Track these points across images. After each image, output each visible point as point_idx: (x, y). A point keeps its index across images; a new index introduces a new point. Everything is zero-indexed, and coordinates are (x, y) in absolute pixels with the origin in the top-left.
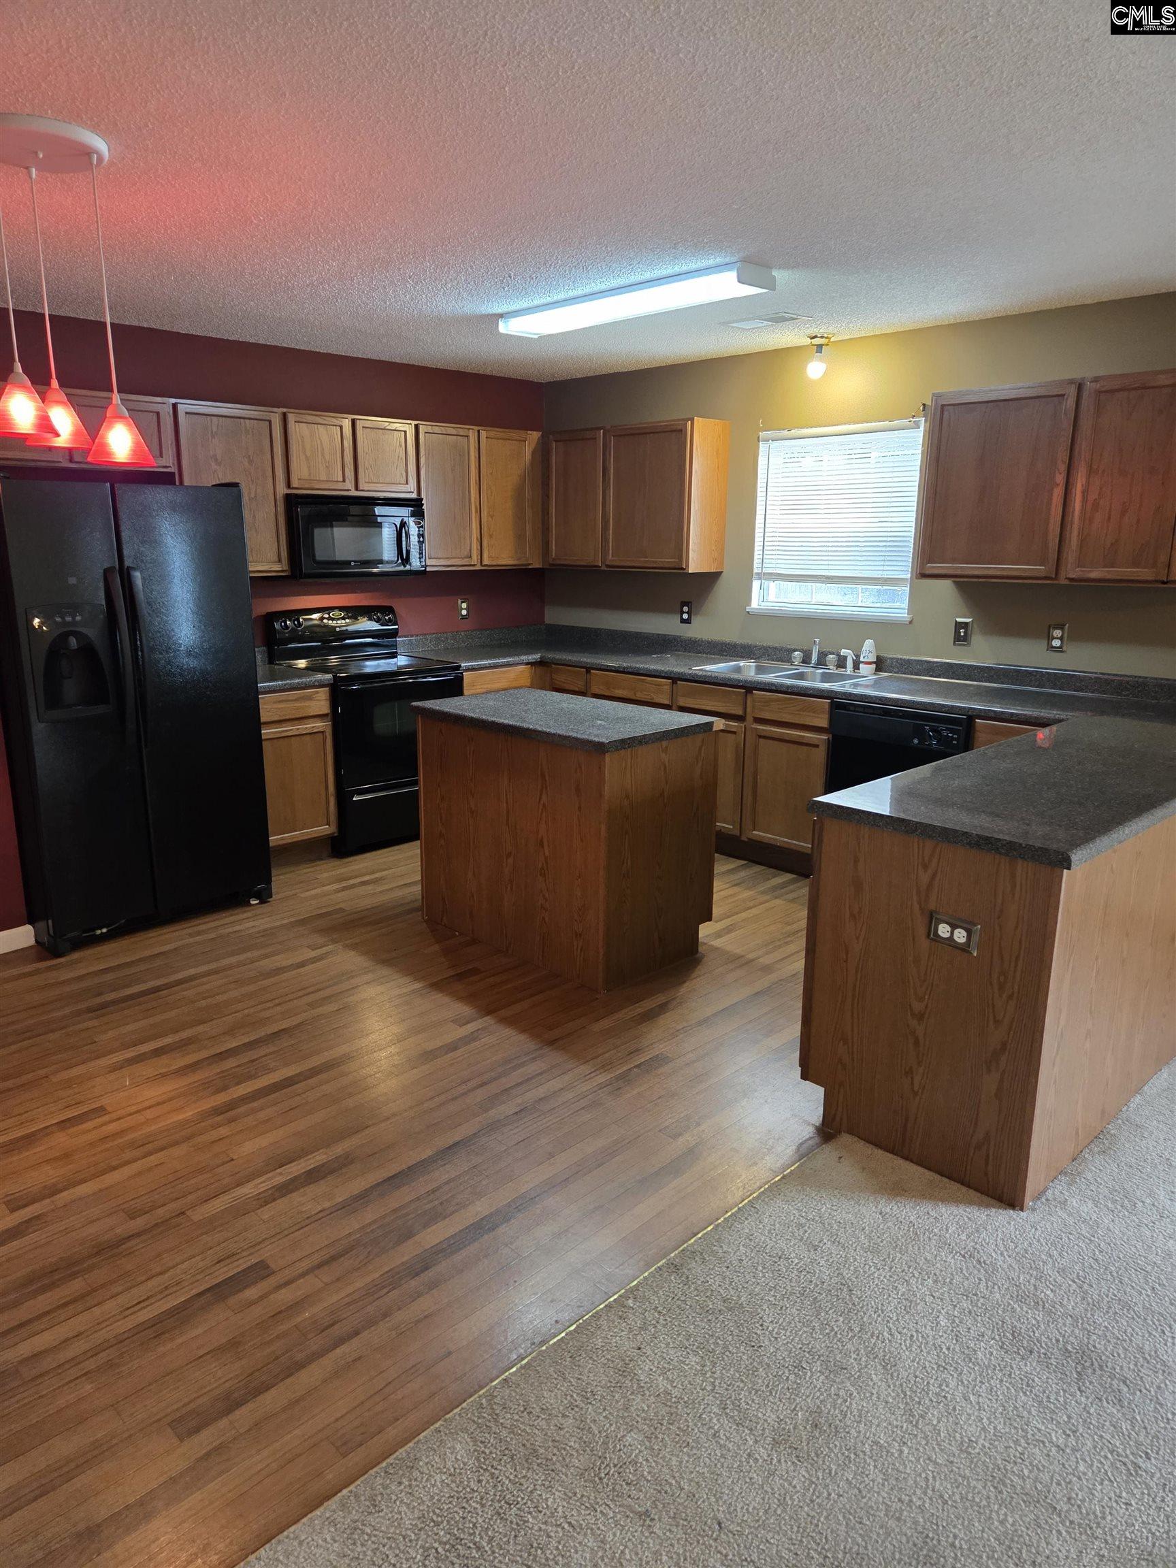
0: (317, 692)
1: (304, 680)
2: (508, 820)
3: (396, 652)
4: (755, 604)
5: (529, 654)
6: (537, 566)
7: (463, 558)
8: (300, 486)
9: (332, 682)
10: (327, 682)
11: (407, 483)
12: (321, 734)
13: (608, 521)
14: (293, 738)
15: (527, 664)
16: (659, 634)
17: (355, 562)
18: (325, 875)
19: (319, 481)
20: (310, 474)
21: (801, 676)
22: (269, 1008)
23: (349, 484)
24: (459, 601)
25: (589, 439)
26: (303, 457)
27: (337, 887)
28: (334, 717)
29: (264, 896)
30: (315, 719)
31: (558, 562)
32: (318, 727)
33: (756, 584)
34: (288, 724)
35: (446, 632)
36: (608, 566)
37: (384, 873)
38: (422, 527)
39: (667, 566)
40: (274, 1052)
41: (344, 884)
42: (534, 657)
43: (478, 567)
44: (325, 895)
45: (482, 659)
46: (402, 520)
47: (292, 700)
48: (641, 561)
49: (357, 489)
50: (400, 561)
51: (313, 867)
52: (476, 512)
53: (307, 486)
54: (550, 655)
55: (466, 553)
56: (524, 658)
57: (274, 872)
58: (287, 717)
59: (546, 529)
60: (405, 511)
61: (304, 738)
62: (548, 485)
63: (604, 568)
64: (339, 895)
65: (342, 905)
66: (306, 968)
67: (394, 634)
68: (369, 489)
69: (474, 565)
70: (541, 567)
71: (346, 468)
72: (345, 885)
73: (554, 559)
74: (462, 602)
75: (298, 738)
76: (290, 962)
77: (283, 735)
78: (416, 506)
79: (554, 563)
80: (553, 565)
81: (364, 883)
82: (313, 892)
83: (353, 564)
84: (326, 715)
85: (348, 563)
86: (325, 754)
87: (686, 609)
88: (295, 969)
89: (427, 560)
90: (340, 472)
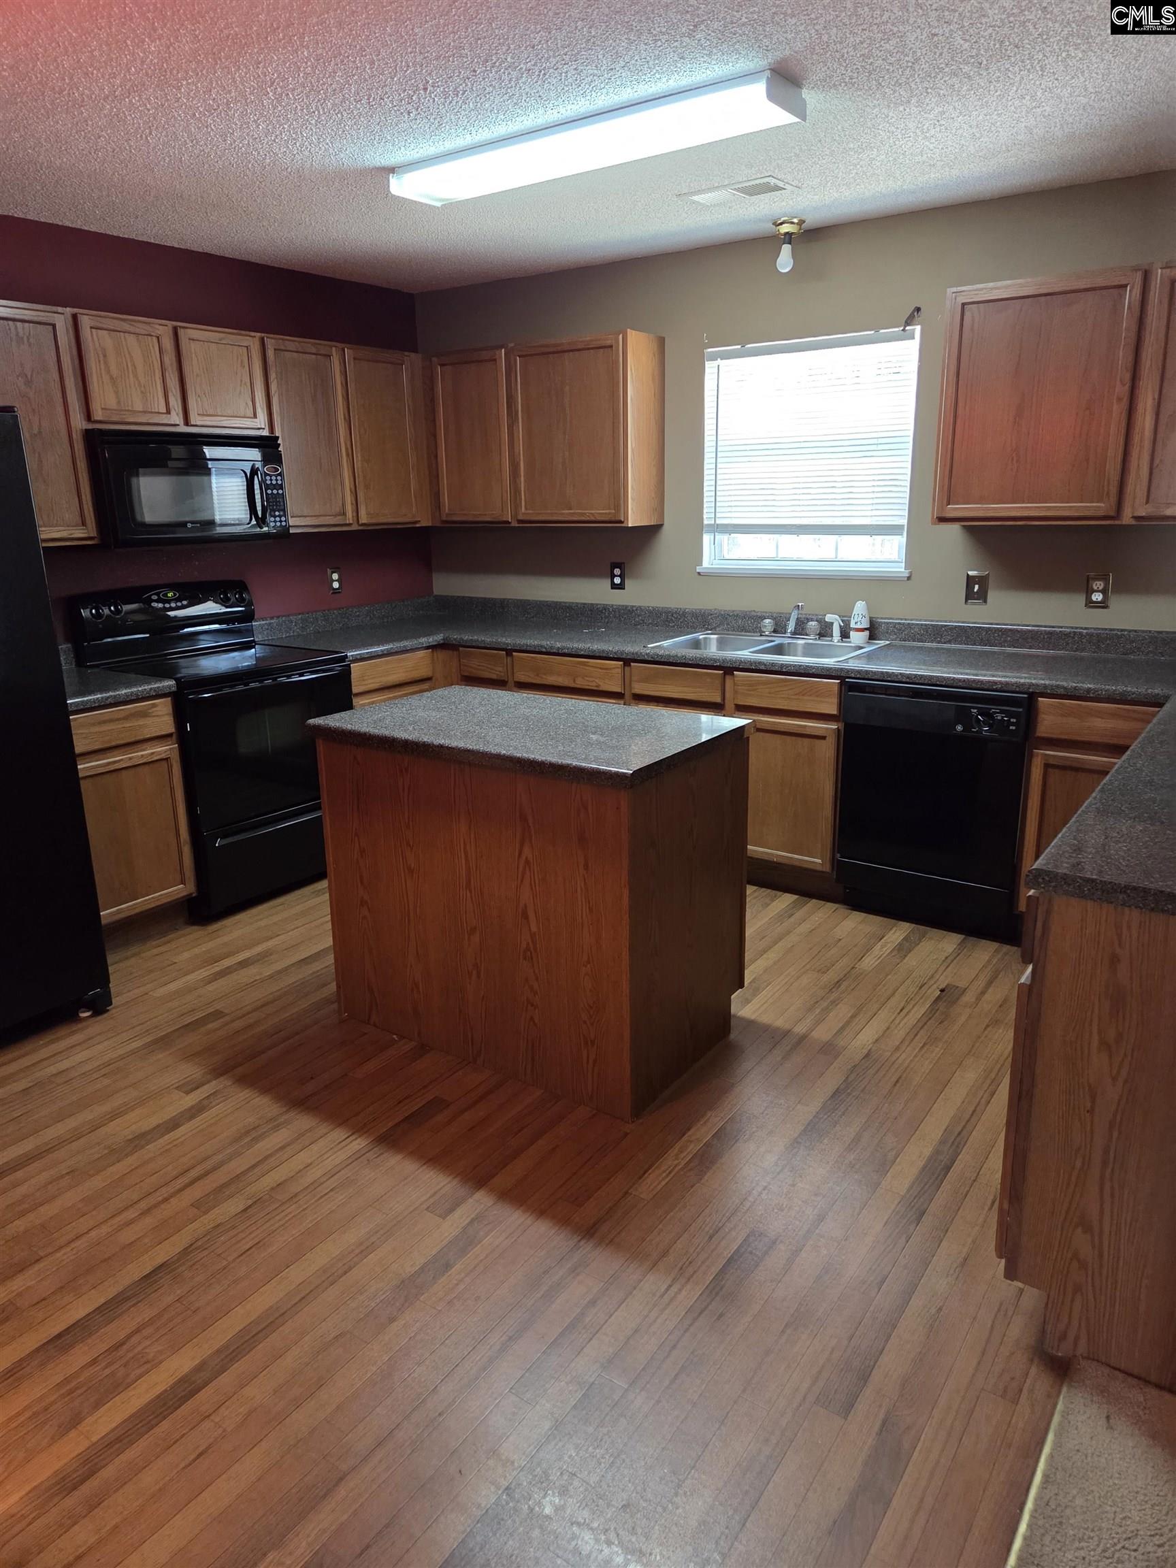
0: (154, 706)
1: (134, 689)
2: (469, 882)
3: (253, 641)
4: (709, 561)
5: (429, 635)
6: (424, 524)
7: (335, 516)
8: (106, 419)
9: (174, 689)
10: (167, 691)
11: (255, 416)
12: (164, 764)
13: (518, 464)
14: (124, 772)
15: (427, 648)
16: (585, 604)
17: (192, 522)
18: (186, 955)
19: (134, 412)
20: (119, 403)
21: (779, 650)
22: (132, 1222)
23: (176, 418)
24: (329, 571)
25: (486, 361)
26: (106, 378)
27: (205, 974)
28: (181, 736)
29: (100, 1006)
30: (154, 743)
31: (455, 518)
32: (159, 753)
33: (707, 538)
34: (116, 752)
35: (316, 611)
36: (520, 521)
37: (270, 944)
38: (280, 474)
39: (599, 518)
40: (151, 1321)
41: (217, 967)
42: (436, 638)
43: (355, 527)
44: (189, 990)
45: (372, 645)
46: (253, 466)
47: (118, 720)
48: (565, 514)
49: (187, 423)
50: (254, 522)
51: (165, 943)
52: (348, 455)
53: (115, 419)
54: (455, 636)
55: (338, 510)
56: (424, 641)
57: (110, 958)
58: (114, 744)
59: (434, 477)
60: (254, 454)
61: (140, 769)
62: (434, 421)
63: (515, 524)
64: (211, 987)
65: (218, 1006)
66: (182, 1130)
67: (248, 617)
68: (202, 423)
69: (350, 525)
70: (430, 525)
71: (170, 394)
72: (218, 969)
73: (447, 515)
74: (333, 572)
75: (131, 772)
76: (154, 1121)
77: (112, 767)
78: (268, 445)
79: (450, 519)
80: (447, 522)
81: (244, 964)
82: (173, 987)
83: (189, 525)
84: (170, 735)
85: (184, 524)
86: (172, 789)
87: (617, 571)
88: (163, 1135)
89: (290, 519)
90: (162, 400)
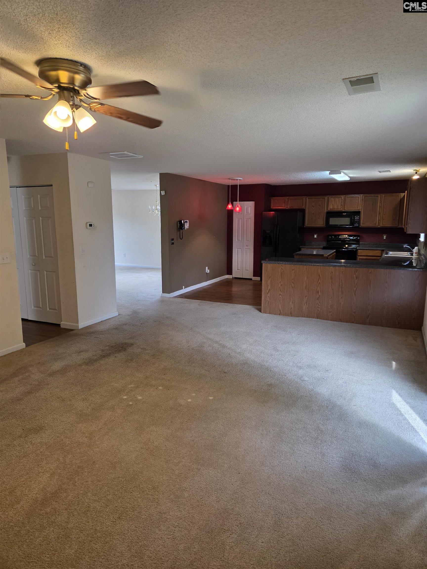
6: (401, 227)
11: (358, 208)
20: (333, 208)
26: (332, 204)
49: (344, 210)
52: (379, 214)
53: (331, 210)
55: (374, 223)
68: (347, 210)
69: (377, 226)
71: (342, 206)
74: (384, 235)
83: (338, 225)
89: (362, 225)
90: (340, 207)
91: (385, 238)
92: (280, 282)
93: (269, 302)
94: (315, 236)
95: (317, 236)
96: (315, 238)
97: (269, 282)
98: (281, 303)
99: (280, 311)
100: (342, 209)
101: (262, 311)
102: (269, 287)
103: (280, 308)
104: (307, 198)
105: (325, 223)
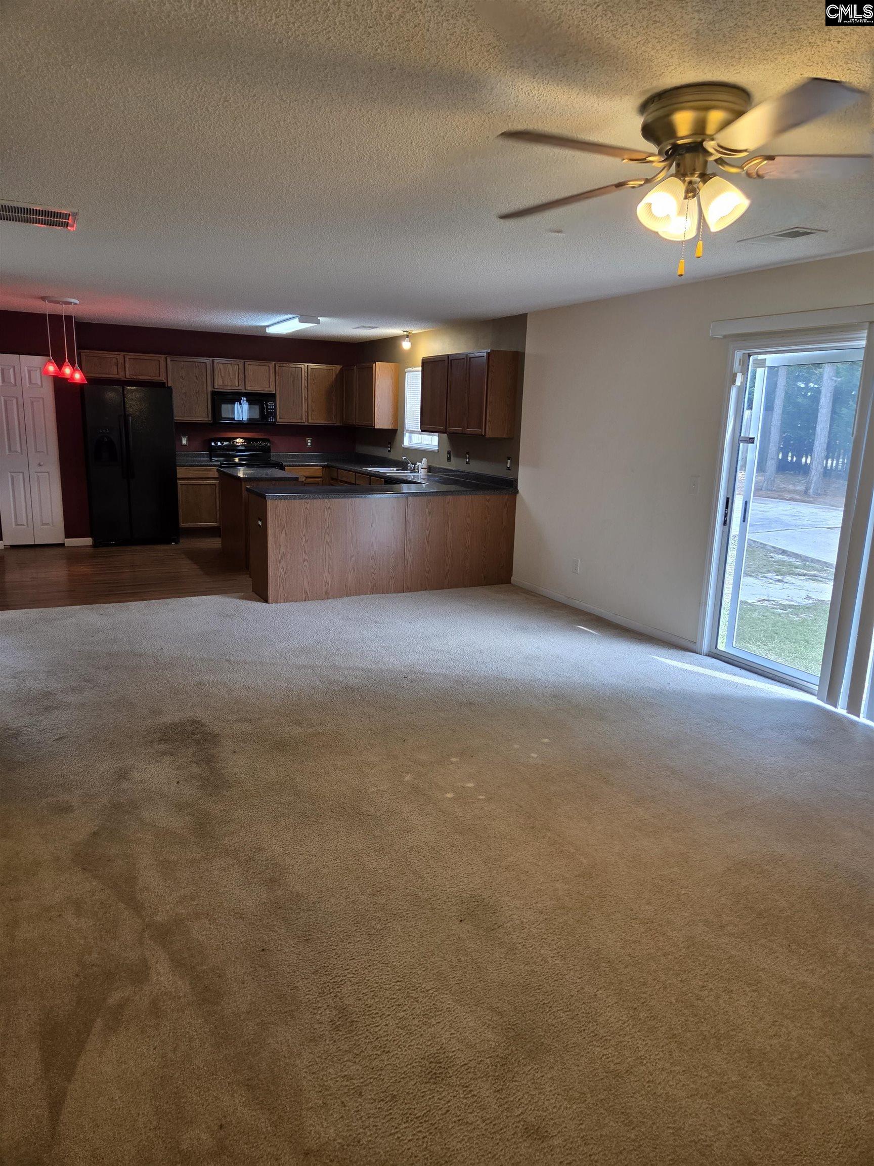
0: (213, 468)
4: (406, 443)
6: (340, 425)
7: (298, 420)
8: (219, 388)
11: (269, 387)
12: (213, 485)
13: (357, 405)
15: (320, 466)
19: (229, 386)
20: (224, 384)
26: (220, 377)
30: (212, 479)
32: (211, 482)
34: (194, 480)
36: (357, 425)
38: (274, 405)
42: (324, 463)
43: (306, 424)
47: (199, 471)
48: (364, 423)
49: (245, 389)
52: (305, 400)
53: (222, 388)
54: (332, 463)
55: (299, 417)
56: (318, 463)
58: (194, 477)
59: (342, 409)
68: (250, 389)
71: (240, 381)
74: (308, 440)
75: (201, 486)
77: (190, 484)
78: (272, 396)
84: (216, 478)
86: (216, 494)
87: (389, 446)
89: (278, 420)
90: (237, 383)
91: (309, 444)
92: (304, 535)
93: (282, 579)
94: (184, 441)
95: (188, 440)
96: (185, 445)
97: (282, 537)
98: (307, 576)
99: (306, 592)
100: (240, 388)
101: (270, 599)
102: (283, 549)
103: (307, 587)
104: (169, 359)
105: (210, 415)
